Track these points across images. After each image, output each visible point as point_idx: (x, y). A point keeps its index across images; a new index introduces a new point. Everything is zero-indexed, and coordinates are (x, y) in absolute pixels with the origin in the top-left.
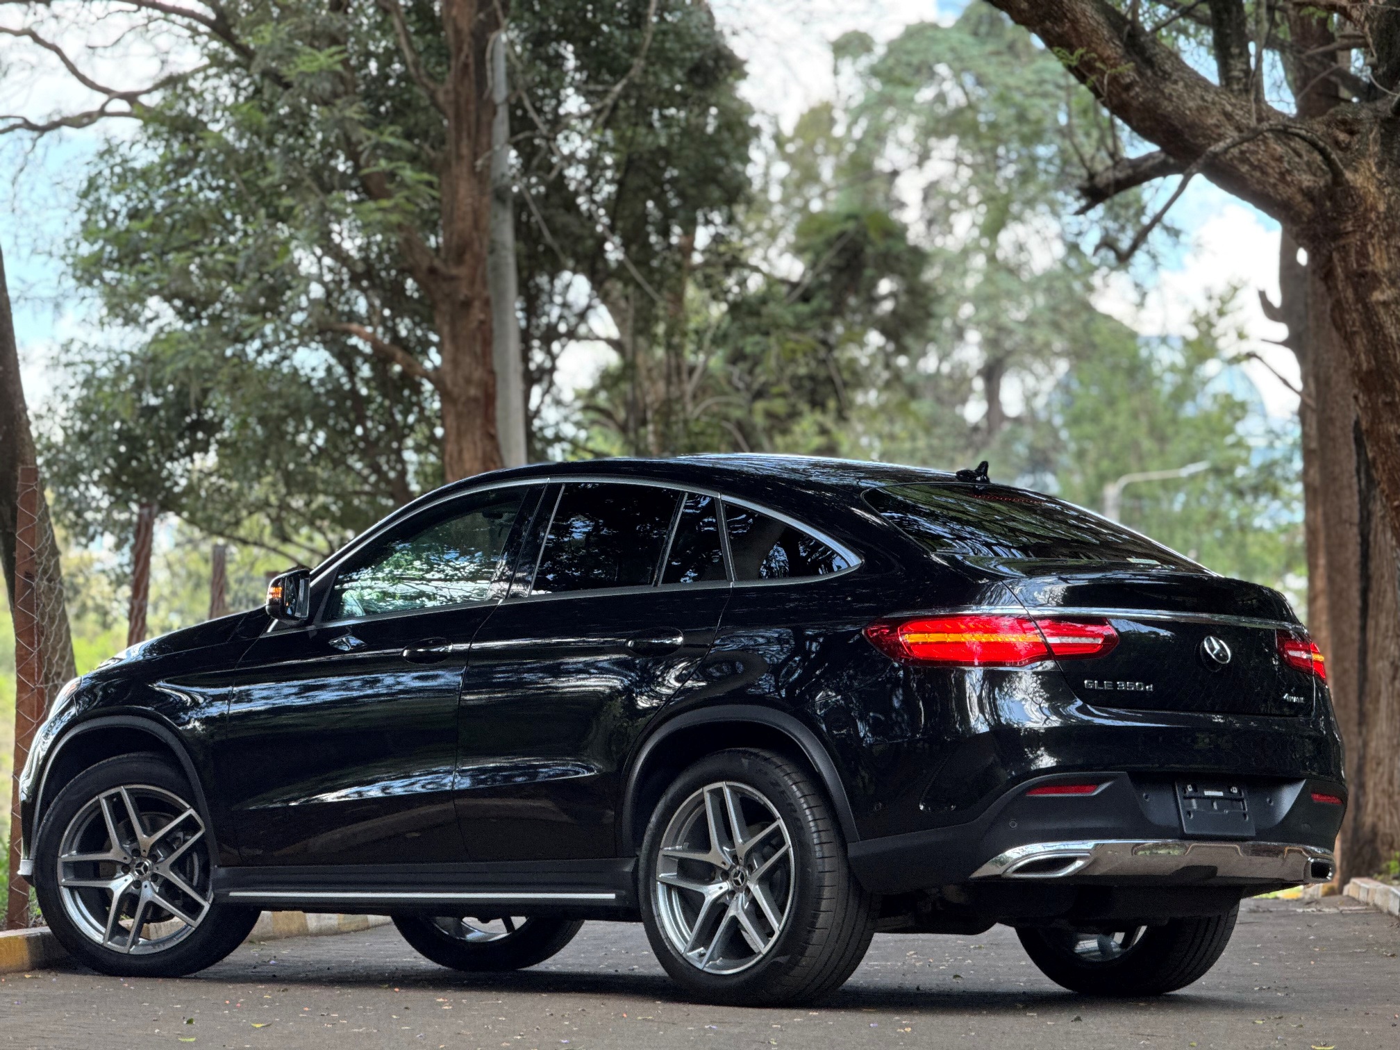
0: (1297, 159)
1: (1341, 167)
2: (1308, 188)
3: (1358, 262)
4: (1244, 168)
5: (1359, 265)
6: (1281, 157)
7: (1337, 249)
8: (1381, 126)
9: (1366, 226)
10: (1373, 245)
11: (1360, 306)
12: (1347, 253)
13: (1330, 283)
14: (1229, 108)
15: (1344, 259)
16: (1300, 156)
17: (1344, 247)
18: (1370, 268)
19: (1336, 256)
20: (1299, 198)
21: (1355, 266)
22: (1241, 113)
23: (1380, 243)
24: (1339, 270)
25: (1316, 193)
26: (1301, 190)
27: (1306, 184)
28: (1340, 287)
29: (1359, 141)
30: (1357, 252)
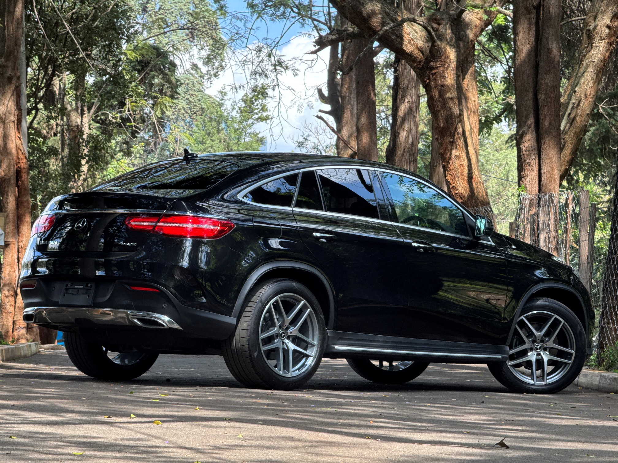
0: (416, 34)
1: (436, 39)
2: (421, 47)
3: (441, 80)
4: (394, 37)
6: (409, 33)
7: (432, 74)
8: (452, 22)
9: (445, 64)
10: (448, 73)
11: (441, 99)
12: (436, 76)
14: (388, 10)
15: (435, 79)
16: (417, 33)
17: (435, 73)
18: (446, 83)
19: (431, 77)
20: (416, 51)
22: (393, 13)
23: (450, 72)
24: (433, 83)
25: (424, 49)
26: (418, 48)
27: (419, 45)
28: (433, 91)
29: (442, 28)
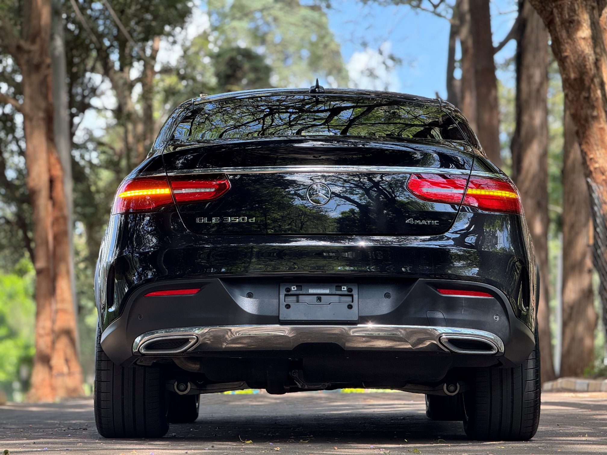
3: (568, 14)
5: (570, 16)
7: (556, 7)
10: (578, 4)
12: (562, 9)
13: (551, 28)
15: (561, 13)
17: (560, 5)
18: (575, 18)
19: (555, 11)
21: (567, 16)
24: (557, 19)
28: (558, 29)
30: (568, 8)
